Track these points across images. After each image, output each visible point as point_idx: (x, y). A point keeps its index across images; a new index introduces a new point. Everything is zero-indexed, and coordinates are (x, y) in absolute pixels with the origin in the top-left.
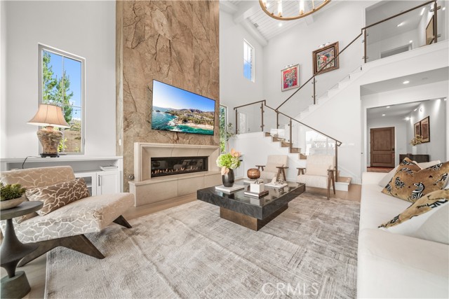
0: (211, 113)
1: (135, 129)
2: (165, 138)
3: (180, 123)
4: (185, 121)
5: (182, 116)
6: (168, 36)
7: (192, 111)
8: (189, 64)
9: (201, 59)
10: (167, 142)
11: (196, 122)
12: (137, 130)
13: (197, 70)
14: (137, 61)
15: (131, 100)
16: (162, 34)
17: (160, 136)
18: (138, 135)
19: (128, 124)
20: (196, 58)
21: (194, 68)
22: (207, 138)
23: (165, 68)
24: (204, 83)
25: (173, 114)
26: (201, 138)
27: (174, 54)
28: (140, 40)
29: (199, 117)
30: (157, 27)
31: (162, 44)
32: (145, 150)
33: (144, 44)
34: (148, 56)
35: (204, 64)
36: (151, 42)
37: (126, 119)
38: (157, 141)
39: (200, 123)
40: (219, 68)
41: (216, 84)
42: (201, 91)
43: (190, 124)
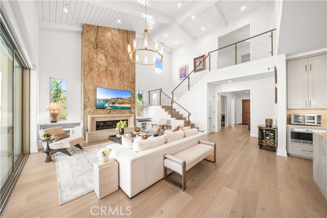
0: (129, 98)
1: (89, 109)
2: (104, 112)
3: (111, 105)
4: (114, 103)
5: (112, 102)
6: (105, 65)
7: (117, 98)
8: (117, 75)
9: (124, 71)
10: (105, 114)
11: (120, 104)
12: (90, 109)
13: (121, 77)
14: (90, 79)
15: (87, 96)
16: (102, 64)
17: (101, 111)
18: (90, 111)
19: (85, 107)
20: (121, 71)
21: (120, 76)
22: (128, 111)
23: (104, 80)
24: (125, 83)
25: (107, 101)
26: (123, 111)
27: (108, 72)
28: (91, 69)
29: (122, 101)
30: (99, 62)
31: (103, 68)
32: (93, 119)
33: (93, 71)
34: (95, 76)
35: (126, 74)
36: (96, 70)
37: (84, 105)
38: (99, 114)
39: (122, 104)
40: (135, 73)
41: (134, 82)
42: (124, 87)
43: (116, 105)
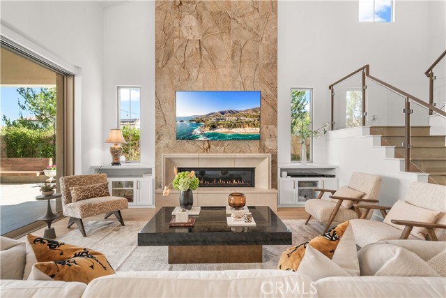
0: (254, 110)
1: (165, 141)
2: (194, 148)
3: (207, 131)
4: (214, 127)
5: (209, 122)
6: (198, 36)
7: (223, 113)
8: (224, 55)
9: (243, 42)
10: (196, 152)
11: (229, 126)
12: (167, 141)
13: (237, 59)
14: (167, 77)
15: (161, 114)
16: (191, 38)
17: (188, 145)
18: (167, 146)
19: (159, 136)
20: (235, 43)
21: (233, 57)
22: (254, 145)
23: (194, 73)
24: (248, 71)
25: (197, 121)
26: (242, 144)
27: (205, 52)
28: (169, 55)
29: (233, 119)
30: (185, 34)
31: (193, 47)
32: (170, 161)
33: (172, 58)
34: (177, 67)
35: (249, 47)
36: (179, 53)
37: (157, 133)
38: (184, 151)
39: (235, 126)
40: (276, 40)
41: (272, 65)
42: (243, 83)
43: (220, 130)
